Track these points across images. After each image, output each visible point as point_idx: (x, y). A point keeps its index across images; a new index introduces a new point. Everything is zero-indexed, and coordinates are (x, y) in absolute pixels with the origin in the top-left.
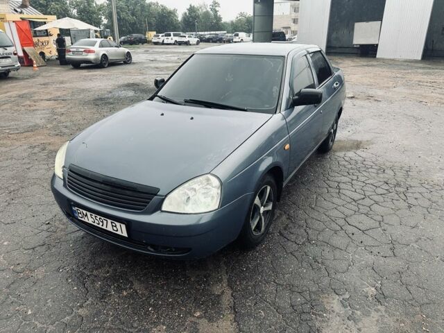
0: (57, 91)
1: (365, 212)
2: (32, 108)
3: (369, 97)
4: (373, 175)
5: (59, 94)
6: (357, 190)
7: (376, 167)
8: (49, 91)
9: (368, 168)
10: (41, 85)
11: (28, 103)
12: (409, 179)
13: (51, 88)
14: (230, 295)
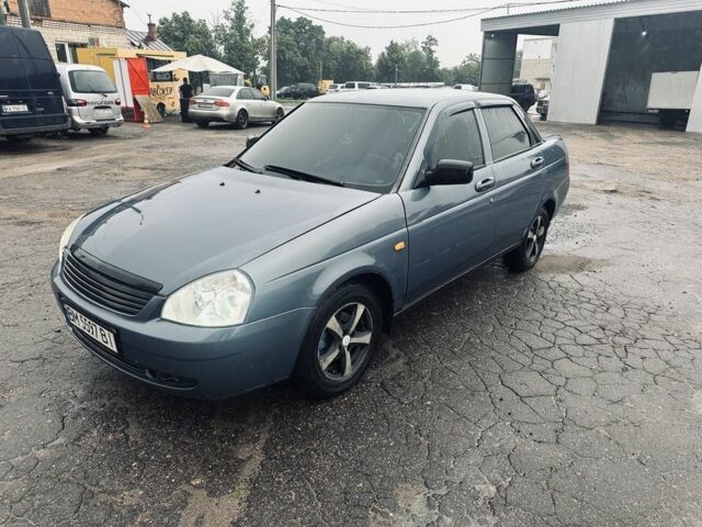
0: (161, 157)
1: (541, 368)
2: (117, 178)
3: (642, 193)
4: (586, 313)
5: (162, 161)
6: (544, 335)
7: (596, 302)
8: (150, 156)
9: (582, 302)
10: (144, 147)
11: (116, 170)
12: (646, 327)
13: (155, 153)
14: (258, 462)
